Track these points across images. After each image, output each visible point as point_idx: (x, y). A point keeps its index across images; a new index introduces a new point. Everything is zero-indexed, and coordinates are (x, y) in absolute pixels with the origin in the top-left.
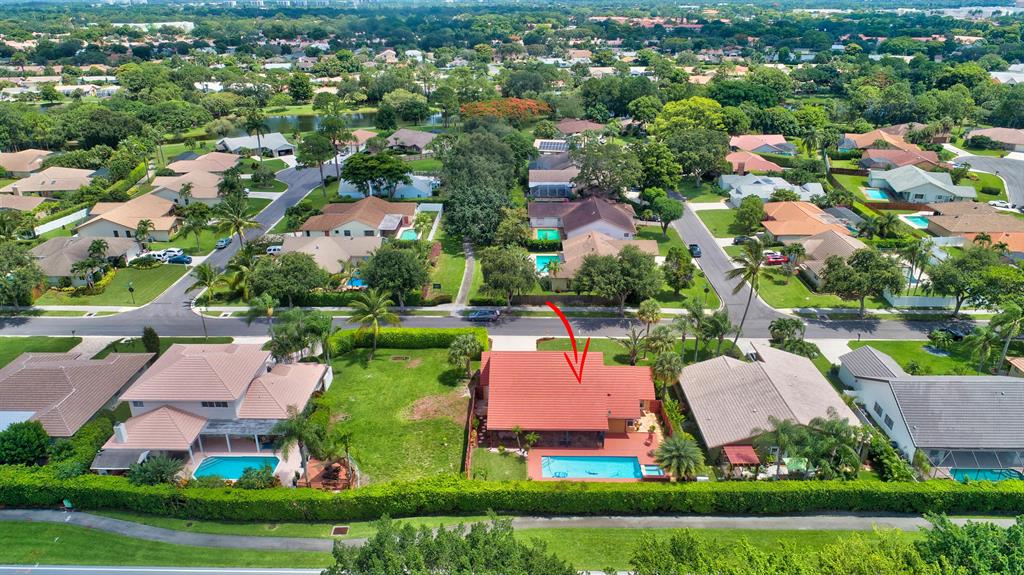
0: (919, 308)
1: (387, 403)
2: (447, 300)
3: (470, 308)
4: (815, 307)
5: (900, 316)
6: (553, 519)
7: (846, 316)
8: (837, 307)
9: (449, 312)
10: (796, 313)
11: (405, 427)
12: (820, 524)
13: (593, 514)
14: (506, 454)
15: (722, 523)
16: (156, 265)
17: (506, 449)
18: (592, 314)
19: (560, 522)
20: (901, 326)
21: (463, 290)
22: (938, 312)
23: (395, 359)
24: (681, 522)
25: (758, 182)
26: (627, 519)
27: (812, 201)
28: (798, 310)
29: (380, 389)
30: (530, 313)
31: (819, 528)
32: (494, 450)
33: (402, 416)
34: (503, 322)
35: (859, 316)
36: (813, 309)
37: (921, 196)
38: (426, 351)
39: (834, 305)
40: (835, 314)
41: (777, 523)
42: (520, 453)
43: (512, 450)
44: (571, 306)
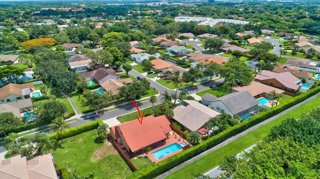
0: (203, 81)
1: (83, 158)
2: (73, 114)
3: (84, 115)
4: (181, 87)
5: (201, 84)
6: (170, 171)
7: (189, 87)
8: (186, 85)
9: (77, 119)
11: (98, 164)
12: (229, 141)
13: (179, 164)
14: (140, 158)
15: (210, 151)
17: (139, 156)
18: (126, 105)
19: (172, 171)
20: (203, 87)
21: (75, 109)
22: (207, 81)
23: (71, 141)
24: (201, 156)
25: (142, 55)
26: (188, 161)
27: (160, 58)
28: (178, 88)
29: (76, 154)
30: (106, 110)
31: (230, 142)
32: (135, 158)
33: (93, 160)
34: (100, 116)
35: (192, 86)
37: (182, 53)
38: (81, 134)
39: (185, 85)
40: (187, 87)
41: (221, 145)
42: (144, 156)
43: (141, 156)
44: (117, 104)
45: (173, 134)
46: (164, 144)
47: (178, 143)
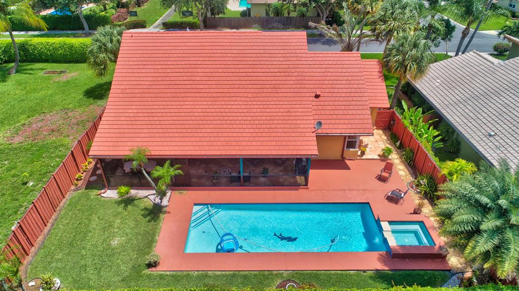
17: (133, 192)
21: (163, 20)
23: (49, 72)
32: (111, 194)
42: (154, 199)
43: (142, 193)
45: (384, 157)
46: (295, 186)
47: (381, 208)
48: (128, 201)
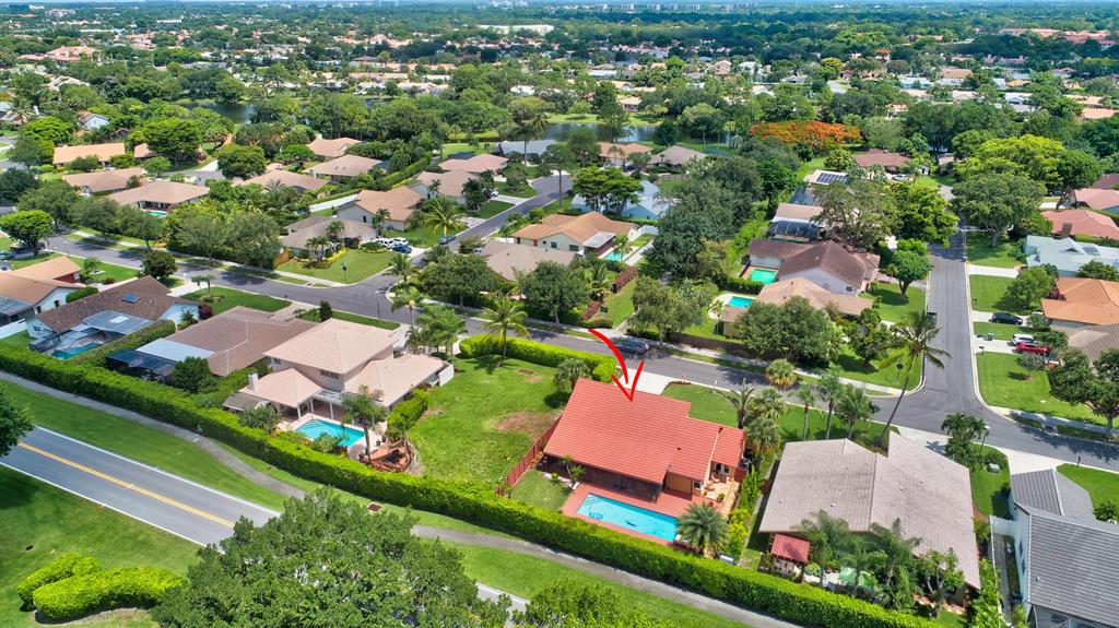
1: (484, 409)
4: (1045, 413)
7: (1084, 433)
10: (1014, 416)
11: (485, 434)
16: (381, 250)
17: (560, 478)
23: (521, 371)
25: (1072, 250)
28: (1019, 412)
29: (487, 396)
30: (687, 354)
32: (549, 476)
33: (489, 425)
34: (649, 358)
36: (1041, 416)
42: (568, 484)
43: (564, 480)
48: (556, 482)
